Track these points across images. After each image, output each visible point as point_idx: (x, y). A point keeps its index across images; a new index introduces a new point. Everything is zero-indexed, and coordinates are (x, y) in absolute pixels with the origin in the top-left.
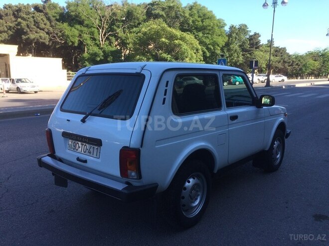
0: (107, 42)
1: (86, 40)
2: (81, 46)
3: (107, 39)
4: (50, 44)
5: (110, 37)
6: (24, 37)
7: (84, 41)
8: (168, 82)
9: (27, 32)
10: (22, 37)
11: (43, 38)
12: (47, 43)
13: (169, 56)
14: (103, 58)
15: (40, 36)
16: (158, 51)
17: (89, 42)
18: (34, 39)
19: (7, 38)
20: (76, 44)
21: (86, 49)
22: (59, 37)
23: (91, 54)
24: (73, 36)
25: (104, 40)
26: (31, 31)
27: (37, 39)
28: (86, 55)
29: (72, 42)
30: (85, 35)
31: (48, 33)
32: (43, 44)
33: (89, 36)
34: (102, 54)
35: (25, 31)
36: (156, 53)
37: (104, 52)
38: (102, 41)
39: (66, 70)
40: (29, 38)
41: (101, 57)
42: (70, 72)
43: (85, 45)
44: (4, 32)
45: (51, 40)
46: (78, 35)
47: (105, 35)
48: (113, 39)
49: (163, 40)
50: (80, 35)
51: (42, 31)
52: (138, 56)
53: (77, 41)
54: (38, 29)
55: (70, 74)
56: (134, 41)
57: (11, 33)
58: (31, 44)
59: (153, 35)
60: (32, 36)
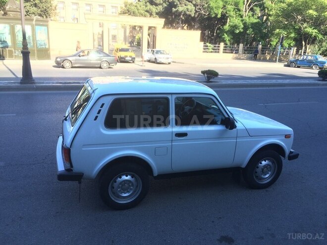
0: (251, 13)
1: (230, 11)
2: (224, 18)
3: (252, 10)
4: (196, 16)
5: (255, 8)
6: (174, 10)
7: (228, 12)
9: (177, 4)
10: (172, 10)
11: (190, 10)
12: (193, 15)
13: (316, 31)
14: (242, 31)
15: (187, 9)
16: (302, 24)
17: (232, 13)
18: (182, 12)
19: (161, 10)
20: (219, 16)
21: (228, 20)
22: (204, 9)
23: (231, 26)
24: (217, 8)
25: (247, 11)
26: (180, 3)
27: (184, 12)
28: (227, 27)
29: (215, 13)
30: (229, 6)
31: (195, 5)
32: (190, 15)
33: (233, 7)
34: (242, 26)
35: (175, 4)
36: (300, 28)
37: (245, 24)
38: (246, 11)
39: (203, 43)
40: (178, 10)
41: (240, 29)
42: (208, 44)
43: (227, 17)
44: (160, 4)
45: (196, 12)
46: (222, 6)
47: (249, 6)
48: (258, 10)
49: (311, 11)
50: (224, 6)
51: (190, 3)
52: (278, 30)
53: (220, 12)
54: (187, 2)
55: (207, 46)
56: (276, 13)
57: (166, 5)
58: (180, 16)
59: (299, 6)
60: (180, 9)
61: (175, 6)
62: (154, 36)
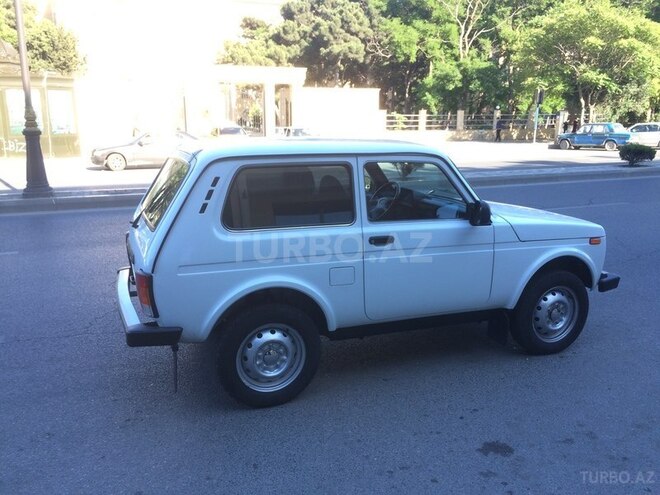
0: (474, 51)
1: (433, 49)
2: (422, 63)
3: (476, 44)
4: (368, 61)
5: (482, 40)
6: (323, 51)
7: (429, 51)
8: (216, 180)
9: (329, 40)
10: (319, 52)
11: (354, 51)
12: (361, 60)
13: (604, 76)
14: (460, 85)
15: (349, 48)
16: (577, 65)
17: (438, 53)
18: (339, 54)
19: (298, 53)
20: (413, 59)
21: (431, 67)
22: (382, 47)
23: (438, 78)
24: (408, 43)
25: (467, 47)
26: (335, 38)
27: (344, 54)
28: (429, 80)
29: (405, 55)
30: (430, 39)
31: (364, 41)
32: (355, 61)
33: (440, 40)
34: (460, 76)
35: (325, 39)
36: (573, 72)
37: (464, 72)
38: (464, 48)
39: (386, 111)
40: (331, 52)
41: (456, 82)
42: (394, 114)
43: (429, 60)
44: (294, 42)
45: (368, 53)
46: (417, 40)
47: (470, 36)
48: (487, 44)
49: (592, 40)
50: (422, 40)
51: (355, 38)
52: (530, 79)
53: (414, 52)
54: (348, 35)
55: (392, 118)
56: (525, 45)
57: (306, 44)
58: (336, 63)
59: (568, 30)
60: (336, 48)
61: (326, 44)
62: (287, 103)
